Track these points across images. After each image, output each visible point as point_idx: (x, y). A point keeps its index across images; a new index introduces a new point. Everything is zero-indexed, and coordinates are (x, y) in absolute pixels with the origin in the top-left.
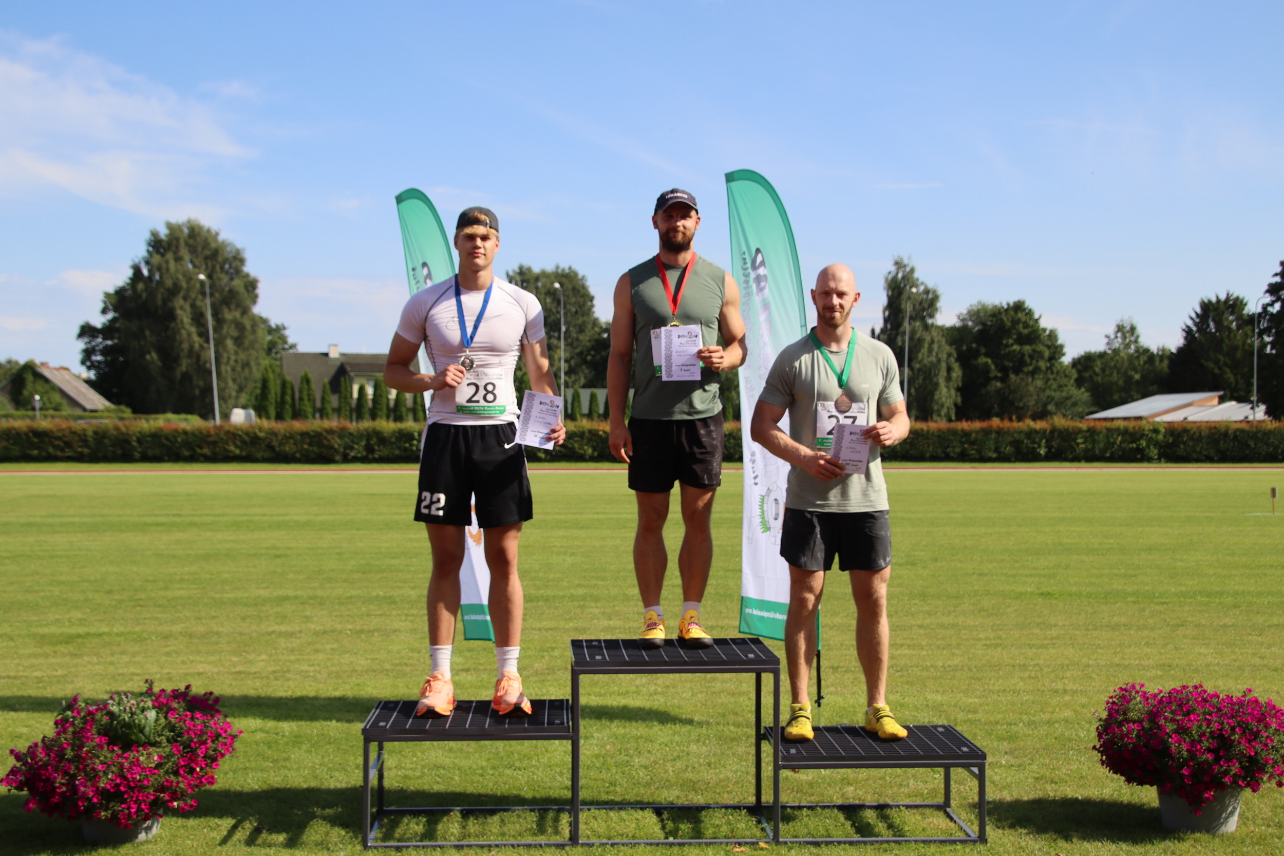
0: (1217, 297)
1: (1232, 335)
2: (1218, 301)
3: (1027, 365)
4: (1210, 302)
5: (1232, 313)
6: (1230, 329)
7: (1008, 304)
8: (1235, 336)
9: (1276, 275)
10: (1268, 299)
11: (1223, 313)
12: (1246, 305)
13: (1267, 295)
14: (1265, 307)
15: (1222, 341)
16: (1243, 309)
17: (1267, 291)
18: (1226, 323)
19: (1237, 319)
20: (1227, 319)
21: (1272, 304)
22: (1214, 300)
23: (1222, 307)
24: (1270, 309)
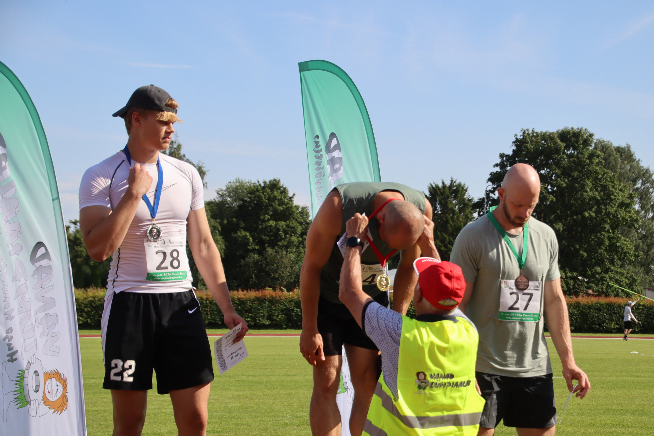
0: (443, 183)
1: (455, 216)
2: (444, 186)
3: (281, 239)
4: (437, 187)
5: (455, 198)
6: (453, 211)
7: (265, 183)
8: (458, 218)
9: (496, 165)
10: (490, 186)
11: (448, 197)
12: (466, 191)
13: (490, 183)
14: (488, 193)
15: (447, 222)
16: (464, 194)
17: (490, 180)
18: (450, 206)
19: (459, 204)
20: (451, 203)
21: (493, 192)
22: (440, 185)
23: (447, 191)
24: (491, 195)
